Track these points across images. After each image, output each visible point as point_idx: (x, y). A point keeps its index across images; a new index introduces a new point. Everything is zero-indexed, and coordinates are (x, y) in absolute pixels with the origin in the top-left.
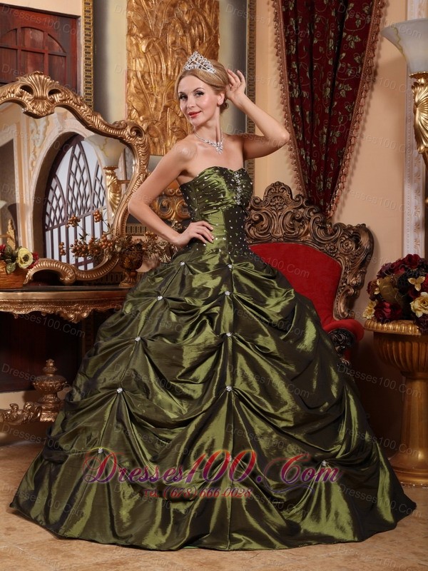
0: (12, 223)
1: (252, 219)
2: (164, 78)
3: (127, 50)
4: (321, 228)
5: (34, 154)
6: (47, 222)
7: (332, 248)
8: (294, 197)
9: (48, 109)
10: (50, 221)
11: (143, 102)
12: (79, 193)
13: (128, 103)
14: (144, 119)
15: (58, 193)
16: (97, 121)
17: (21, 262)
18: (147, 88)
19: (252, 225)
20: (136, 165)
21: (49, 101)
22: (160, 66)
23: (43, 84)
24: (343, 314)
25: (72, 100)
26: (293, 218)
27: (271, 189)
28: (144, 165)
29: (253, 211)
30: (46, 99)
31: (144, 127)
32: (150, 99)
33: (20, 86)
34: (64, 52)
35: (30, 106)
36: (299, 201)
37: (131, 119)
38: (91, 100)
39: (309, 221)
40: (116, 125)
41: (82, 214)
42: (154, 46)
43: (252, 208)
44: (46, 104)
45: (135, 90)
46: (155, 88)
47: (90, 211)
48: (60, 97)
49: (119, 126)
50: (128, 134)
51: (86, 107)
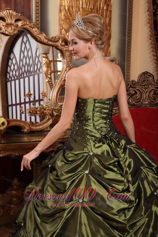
1: (130, 93)
2: (81, 9)
6: (8, 77)
8: (155, 81)
9: (14, 31)
10: (10, 76)
11: (69, 25)
12: (26, 63)
13: (60, 25)
15: (14, 61)
16: (42, 37)
17: (1, 126)
18: (71, 16)
19: (131, 96)
20: (64, 62)
21: (15, 26)
22: (78, 2)
23: (11, 16)
25: (28, 25)
26: (155, 93)
27: (142, 76)
28: (69, 62)
29: (131, 88)
30: (13, 24)
35: (4, 29)
37: (62, 35)
38: (39, 24)
40: (53, 39)
41: (28, 74)
43: (131, 86)
44: (13, 28)
45: (64, 17)
46: (76, 15)
47: (32, 73)
48: (21, 23)
49: (55, 39)
50: (60, 44)
51: (36, 29)
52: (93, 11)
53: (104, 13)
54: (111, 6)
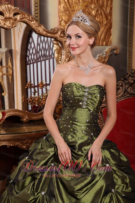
1: (129, 82)
6: (27, 60)
9: (13, 24)
10: (29, 60)
11: (68, 16)
13: (60, 17)
15: (33, 45)
16: (41, 29)
18: (70, 7)
19: (130, 86)
21: (13, 20)
23: (10, 10)
25: (26, 18)
28: (68, 52)
29: (130, 78)
30: (11, 18)
32: (72, 13)
35: (2, 24)
37: (61, 26)
38: (38, 17)
40: (52, 31)
41: (44, 59)
45: (64, 9)
46: (75, 7)
47: (48, 58)
48: (20, 17)
49: (54, 31)
50: (59, 35)
51: (35, 22)
52: (93, 1)
53: (105, 2)
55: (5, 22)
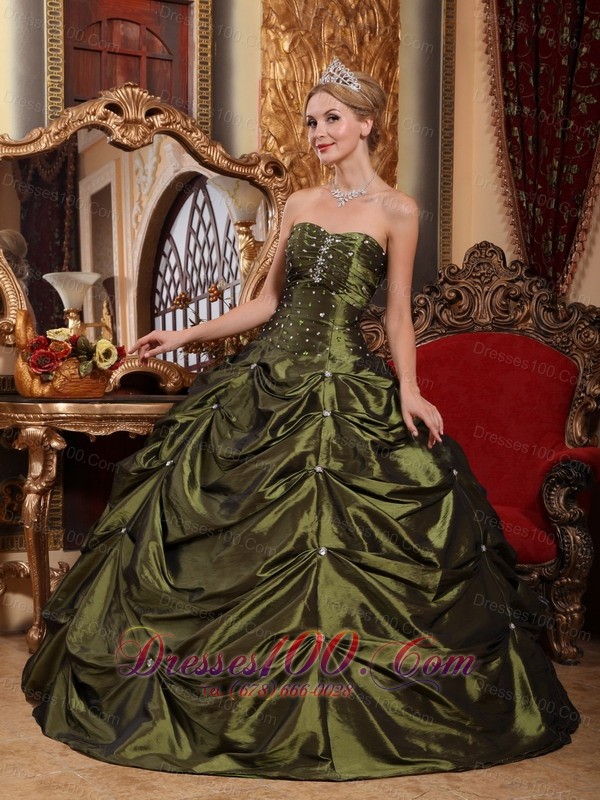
0: (108, 306)
1: (445, 298)
3: (262, 49)
4: (549, 310)
5: (140, 205)
6: (157, 304)
7: (565, 340)
8: (508, 264)
9: (144, 137)
10: (161, 301)
11: (285, 126)
12: (202, 261)
13: (263, 127)
14: (286, 151)
15: (173, 260)
16: (216, 154)
17: (100, 359)
18: (291, 105)
19: (445, 306)
20: (272, 217)
21: (146, 126)
22: (310, 73)
23: (137, 101)
24: (580, 439)
25: (179, 123)
26: (507, 296)
27: (473, 253)
29: (447, 286)
30: (141, 122)
31: (286, 162)
32: (294, 120)
33: (104, 105)
34: (170, 53)
35: (117, 134)
36: (516, 270)
37: (267, 151)
38: (207, 124)
39: (531, 300)
40: (244, 160)
42: (301, 43)
43: (446, 280)
44: (141, 130)
45: (274, 108)
48: (162, 120)
49: (248, 161)
50: (262, 172)
51: (200, 134)
54: (397, 82)
55: (123, 130)
